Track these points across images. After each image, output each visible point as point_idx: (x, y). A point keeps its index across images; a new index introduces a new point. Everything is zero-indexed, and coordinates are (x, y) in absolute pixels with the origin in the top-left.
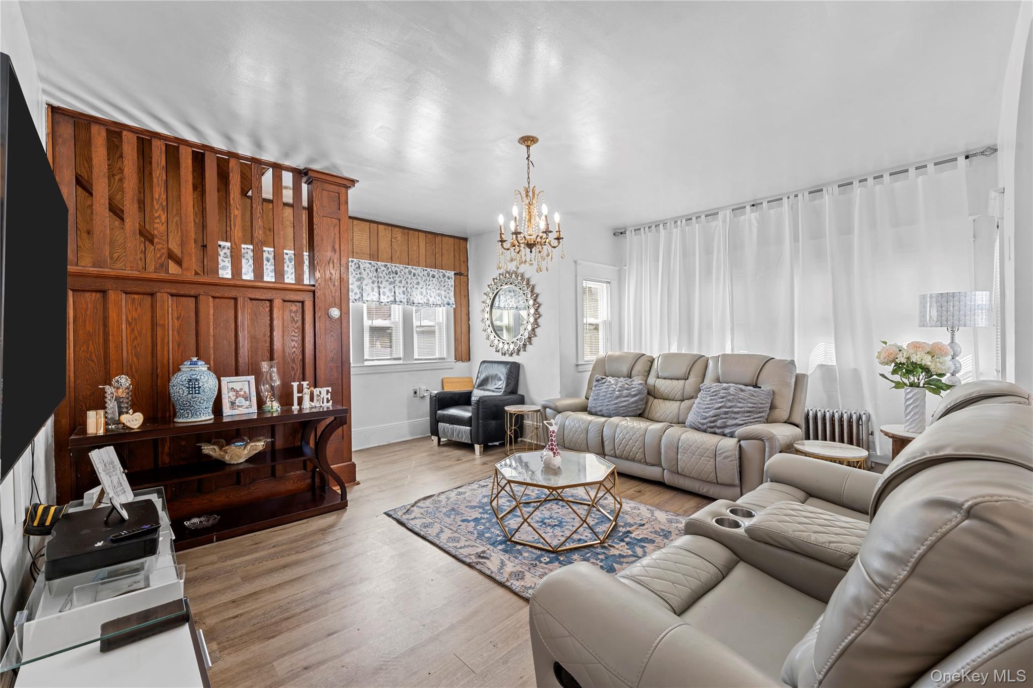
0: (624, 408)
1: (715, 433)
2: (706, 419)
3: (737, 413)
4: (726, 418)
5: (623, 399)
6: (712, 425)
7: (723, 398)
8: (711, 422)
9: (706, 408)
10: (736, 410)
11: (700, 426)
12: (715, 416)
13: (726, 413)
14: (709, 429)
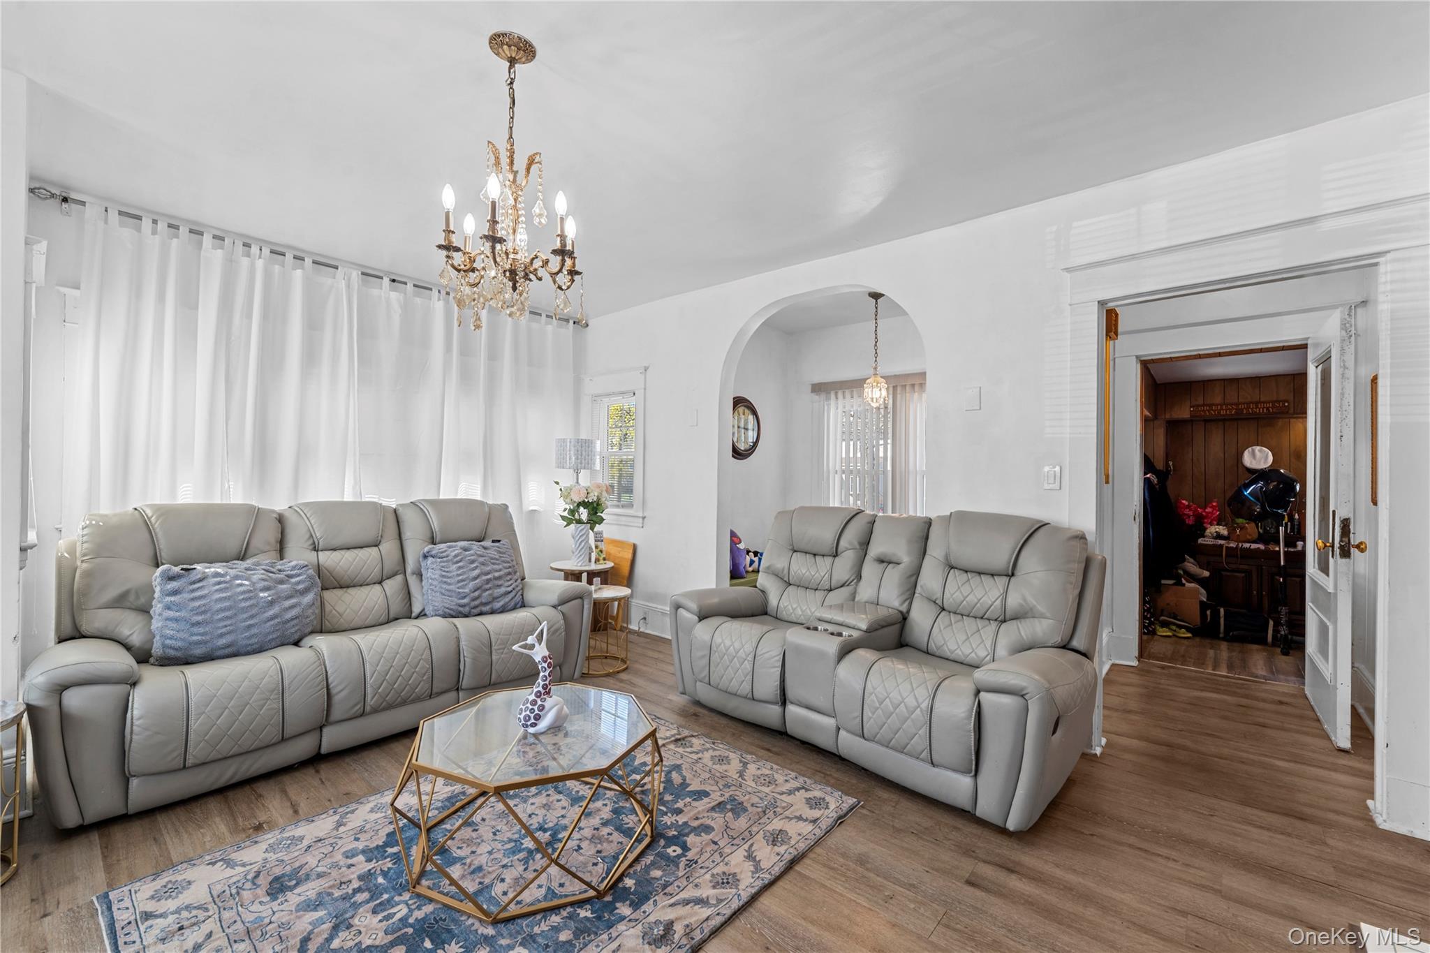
0: (296, 621)
1: (481, 614)
2: (465, 597)
3: (499, 578)
4: (490, 589)
5: (288, 603)
6: (476, 603)
7: (473, 562)
8: (474, 599)
9: (459, 582)
10: (497, 574)
11: (461, 609)
12: (478, 589)
13: (488, 581)
14: (473, 610)
